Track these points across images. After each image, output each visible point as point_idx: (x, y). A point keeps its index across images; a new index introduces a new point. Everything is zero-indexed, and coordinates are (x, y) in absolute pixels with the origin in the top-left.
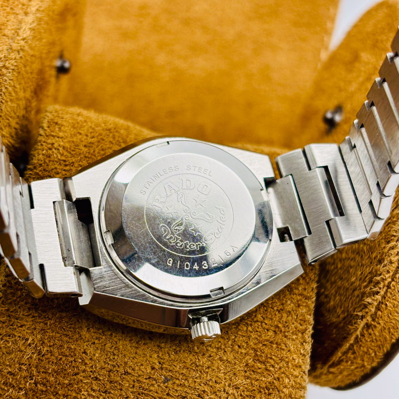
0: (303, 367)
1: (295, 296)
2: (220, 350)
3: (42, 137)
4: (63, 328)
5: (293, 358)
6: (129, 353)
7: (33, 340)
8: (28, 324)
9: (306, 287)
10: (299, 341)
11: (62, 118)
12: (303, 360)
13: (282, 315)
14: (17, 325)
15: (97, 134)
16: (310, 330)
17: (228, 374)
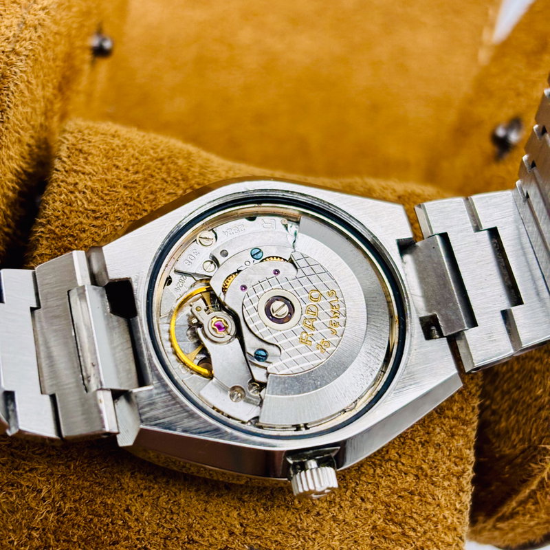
0: (459, 530)
1: (447, 419)
2: (333, 505)
3: (59, 173)
4: (94, 472)
5: (444, 516)
6: (195, 511)
7: (49, 491)
8: (41, 467)
9: (464, 406)
10: (454, 490)
11: (90, 142)
12: (458, 518)
13: (427, 450)
14: (24, 469)
15: (143, 168)
16: (470, 474)
17: (345, 542)
